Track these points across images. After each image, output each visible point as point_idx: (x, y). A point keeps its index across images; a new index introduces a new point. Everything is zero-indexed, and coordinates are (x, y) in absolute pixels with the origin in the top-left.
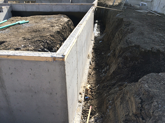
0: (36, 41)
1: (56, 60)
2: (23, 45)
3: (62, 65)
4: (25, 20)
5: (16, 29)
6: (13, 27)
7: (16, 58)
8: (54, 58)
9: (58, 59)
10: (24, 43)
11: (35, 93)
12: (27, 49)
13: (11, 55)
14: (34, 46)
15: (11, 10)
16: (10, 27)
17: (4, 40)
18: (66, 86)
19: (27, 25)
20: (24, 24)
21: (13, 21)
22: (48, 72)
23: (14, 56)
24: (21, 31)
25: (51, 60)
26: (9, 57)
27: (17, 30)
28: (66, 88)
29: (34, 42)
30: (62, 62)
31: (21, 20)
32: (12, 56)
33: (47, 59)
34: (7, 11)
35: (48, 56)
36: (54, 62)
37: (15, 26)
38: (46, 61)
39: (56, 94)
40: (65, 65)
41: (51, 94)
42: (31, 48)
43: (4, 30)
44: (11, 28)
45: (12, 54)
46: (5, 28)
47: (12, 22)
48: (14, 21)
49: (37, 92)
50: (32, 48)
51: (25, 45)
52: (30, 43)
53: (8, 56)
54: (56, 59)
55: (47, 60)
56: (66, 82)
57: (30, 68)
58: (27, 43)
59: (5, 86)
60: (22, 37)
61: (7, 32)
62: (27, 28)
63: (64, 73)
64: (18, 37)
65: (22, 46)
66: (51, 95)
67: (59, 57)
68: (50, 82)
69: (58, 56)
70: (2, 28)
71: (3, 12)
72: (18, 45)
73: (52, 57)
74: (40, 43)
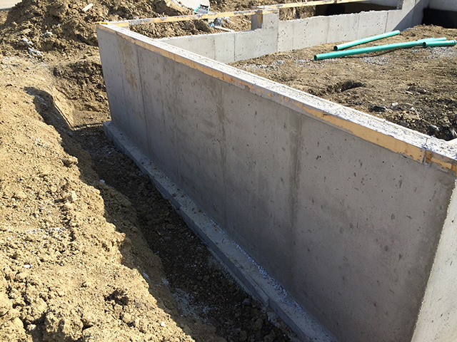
0: (440, 101)
1: (432, 163)
2: (397, 104)
3: (446, 185)
4: (445, 38)
5: (409, 57)
6: (403, 51)
7: (338, 123)
8: (428, 153)
9: (438, 162)
10: (405, 97)
11: (351, 227)
12: (400, 115)
13: (331, 115)
14: (425, 112)
15: (426, 6)
16: (396, 49)
17: (362, 81)
18: (436, 251)
19: (443, 54)
20: (438, 48)
21: (414, 35)
22: (399, 185)
23: (335, 118)
24: (417, 65)
25: (417, 156)
26: (326, 118)
27: (409, 60)
28: (434, 254)
29: (431, 104)
30: (448, 173)
31: (438, 34)
32: (332, 117)
33: (408, 151)
34: (412, 7)
35: (415, 144)
36: (423, 164)
37: (410, 50)
38: (404, 155)
39: (400, 256)
40: (453, 187)
41: (386, 250)
42: (411, 117)
43: (378, 55)
44: (398, 53)
45: (333, 113)
46: (383, 52)
47: (411, 38)
48: (415, 38)
49: (355, 225)
50: (414, 117)
51: (402, 103)
52: (418, 104)
53: (325, 114)
54: (433, 159)
55: (406, 152)
56: (439, 239)
57: (359, 161)
58: (411, 102)
59: (299, 180)
60: (409, 82)
61: (380, 63)
62: (438, 60)
63: (441, 208)
64: (398, 81)
65: (393, 104)
66: (385, 252)
67: (442, 156)
68: (393, 217)
69: (442, 153)
70: (375, 51)
71: (400, 9)
72: (384, 100)
73: (424, 149)
74: (447, 109)
